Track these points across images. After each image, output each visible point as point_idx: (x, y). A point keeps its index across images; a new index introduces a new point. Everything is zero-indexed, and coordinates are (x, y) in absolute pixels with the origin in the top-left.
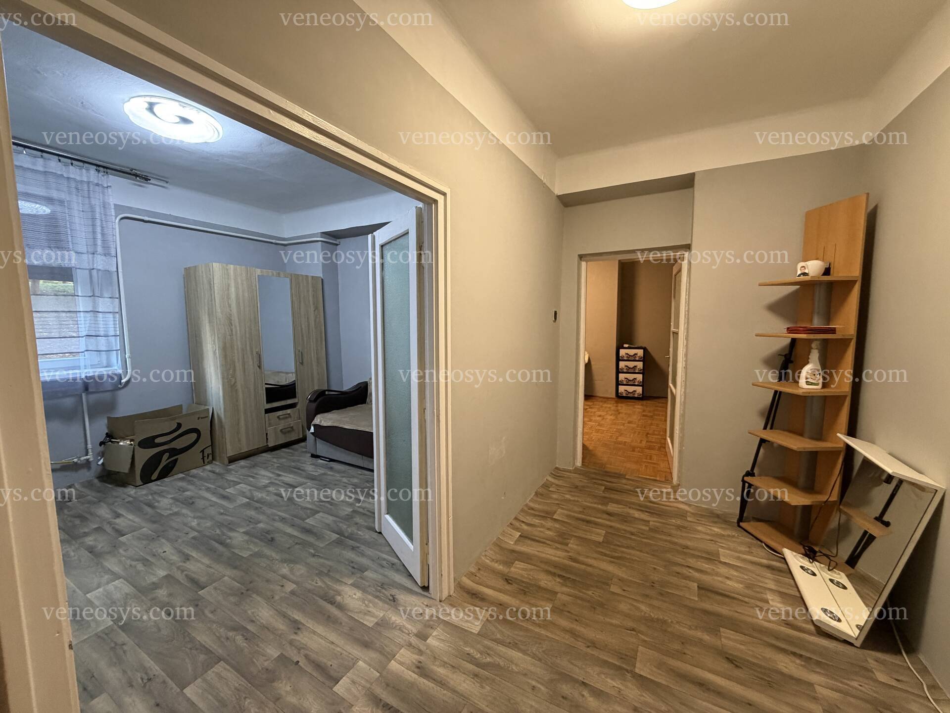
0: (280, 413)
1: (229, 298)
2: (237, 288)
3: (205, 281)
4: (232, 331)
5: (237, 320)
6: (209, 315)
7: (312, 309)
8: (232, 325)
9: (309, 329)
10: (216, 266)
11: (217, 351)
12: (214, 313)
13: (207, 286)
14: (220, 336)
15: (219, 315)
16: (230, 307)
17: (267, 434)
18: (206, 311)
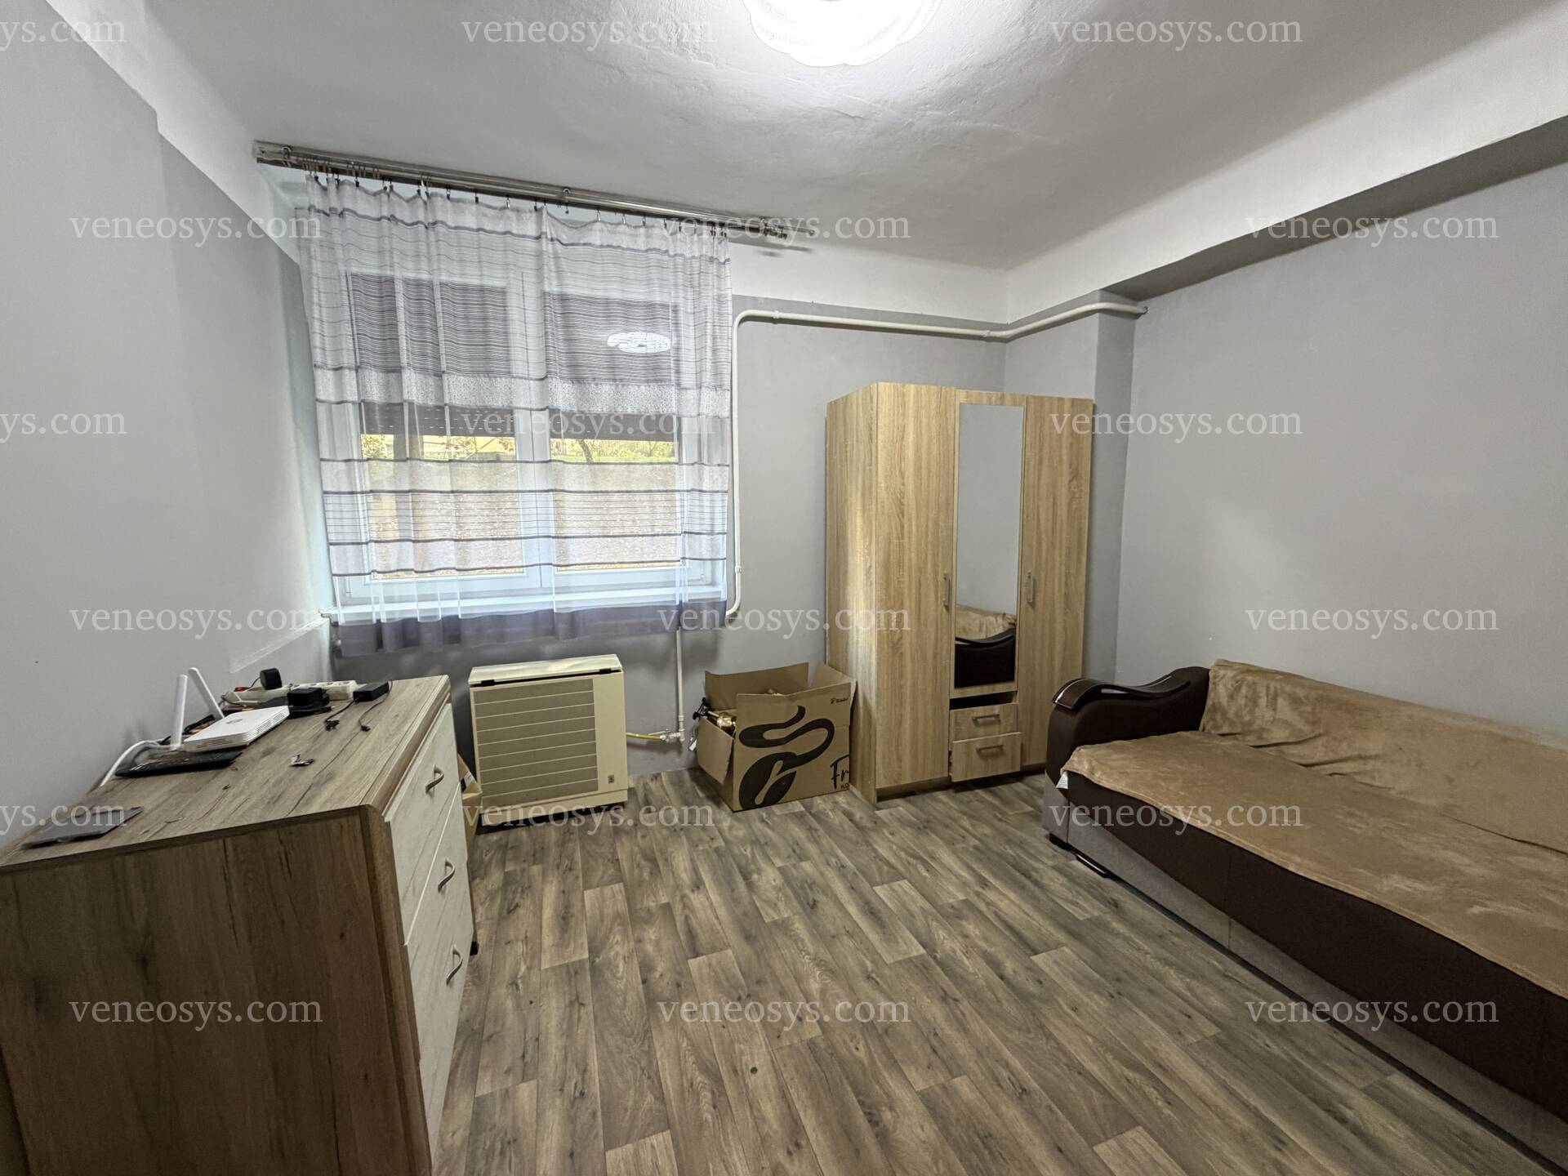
0: (979, 711)
1: (902, 457)
2: (918, 435)
3: (862, 424)
4: (902, 528)
5: (913, 503)
6: (863, 495)
7: (1066, 478)
8: (903, 516)
9: (1054, 523)
10: (885, 390)
11: (873, 570)
12: (874, 490)
13: (864, 433)
14: (881, 538)
15: (883, 493)
16: (903, 478)
17: (950, 753)
18: (860, 487)
